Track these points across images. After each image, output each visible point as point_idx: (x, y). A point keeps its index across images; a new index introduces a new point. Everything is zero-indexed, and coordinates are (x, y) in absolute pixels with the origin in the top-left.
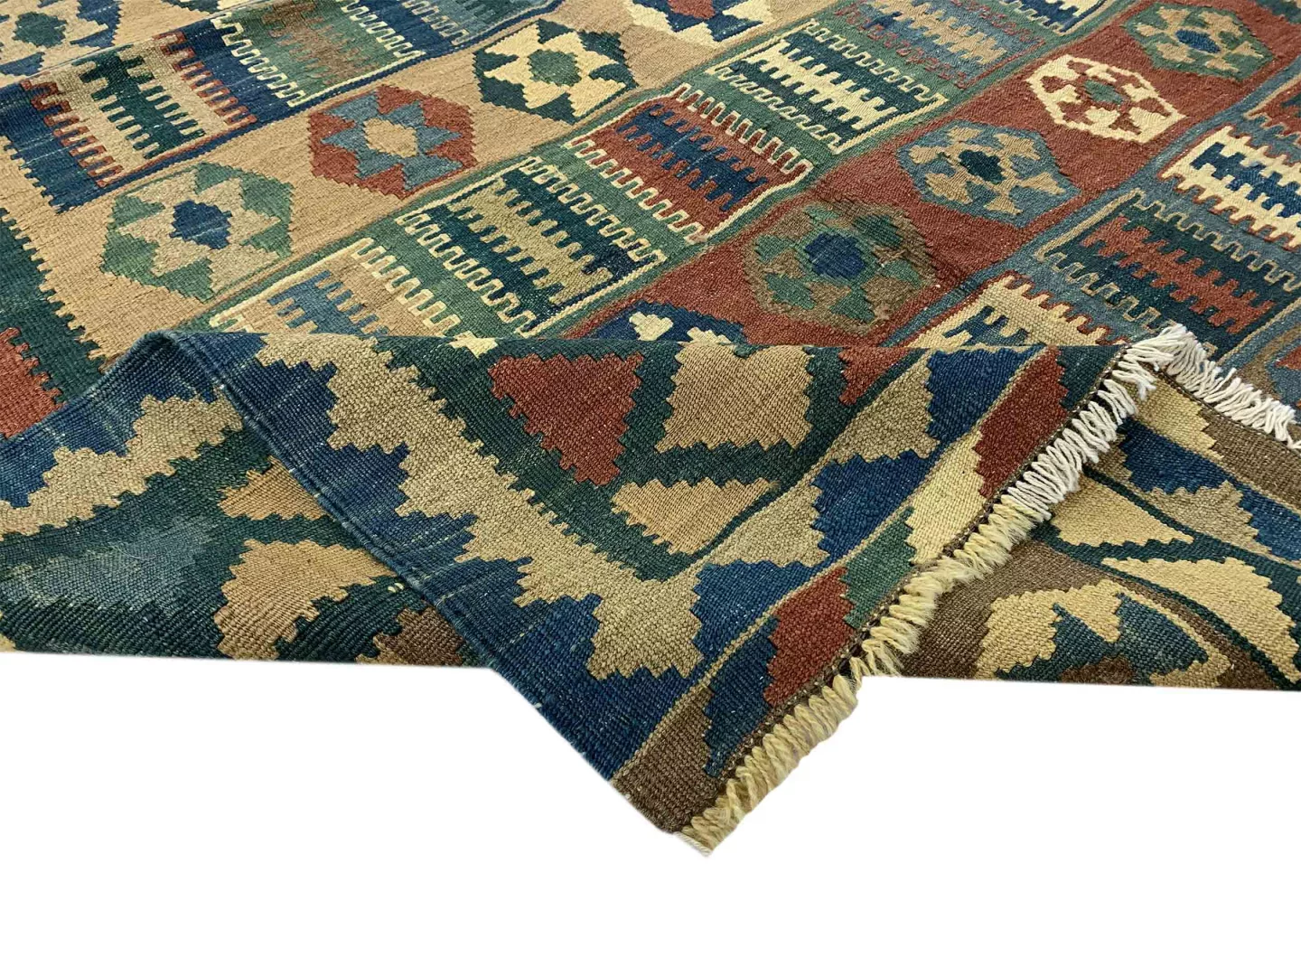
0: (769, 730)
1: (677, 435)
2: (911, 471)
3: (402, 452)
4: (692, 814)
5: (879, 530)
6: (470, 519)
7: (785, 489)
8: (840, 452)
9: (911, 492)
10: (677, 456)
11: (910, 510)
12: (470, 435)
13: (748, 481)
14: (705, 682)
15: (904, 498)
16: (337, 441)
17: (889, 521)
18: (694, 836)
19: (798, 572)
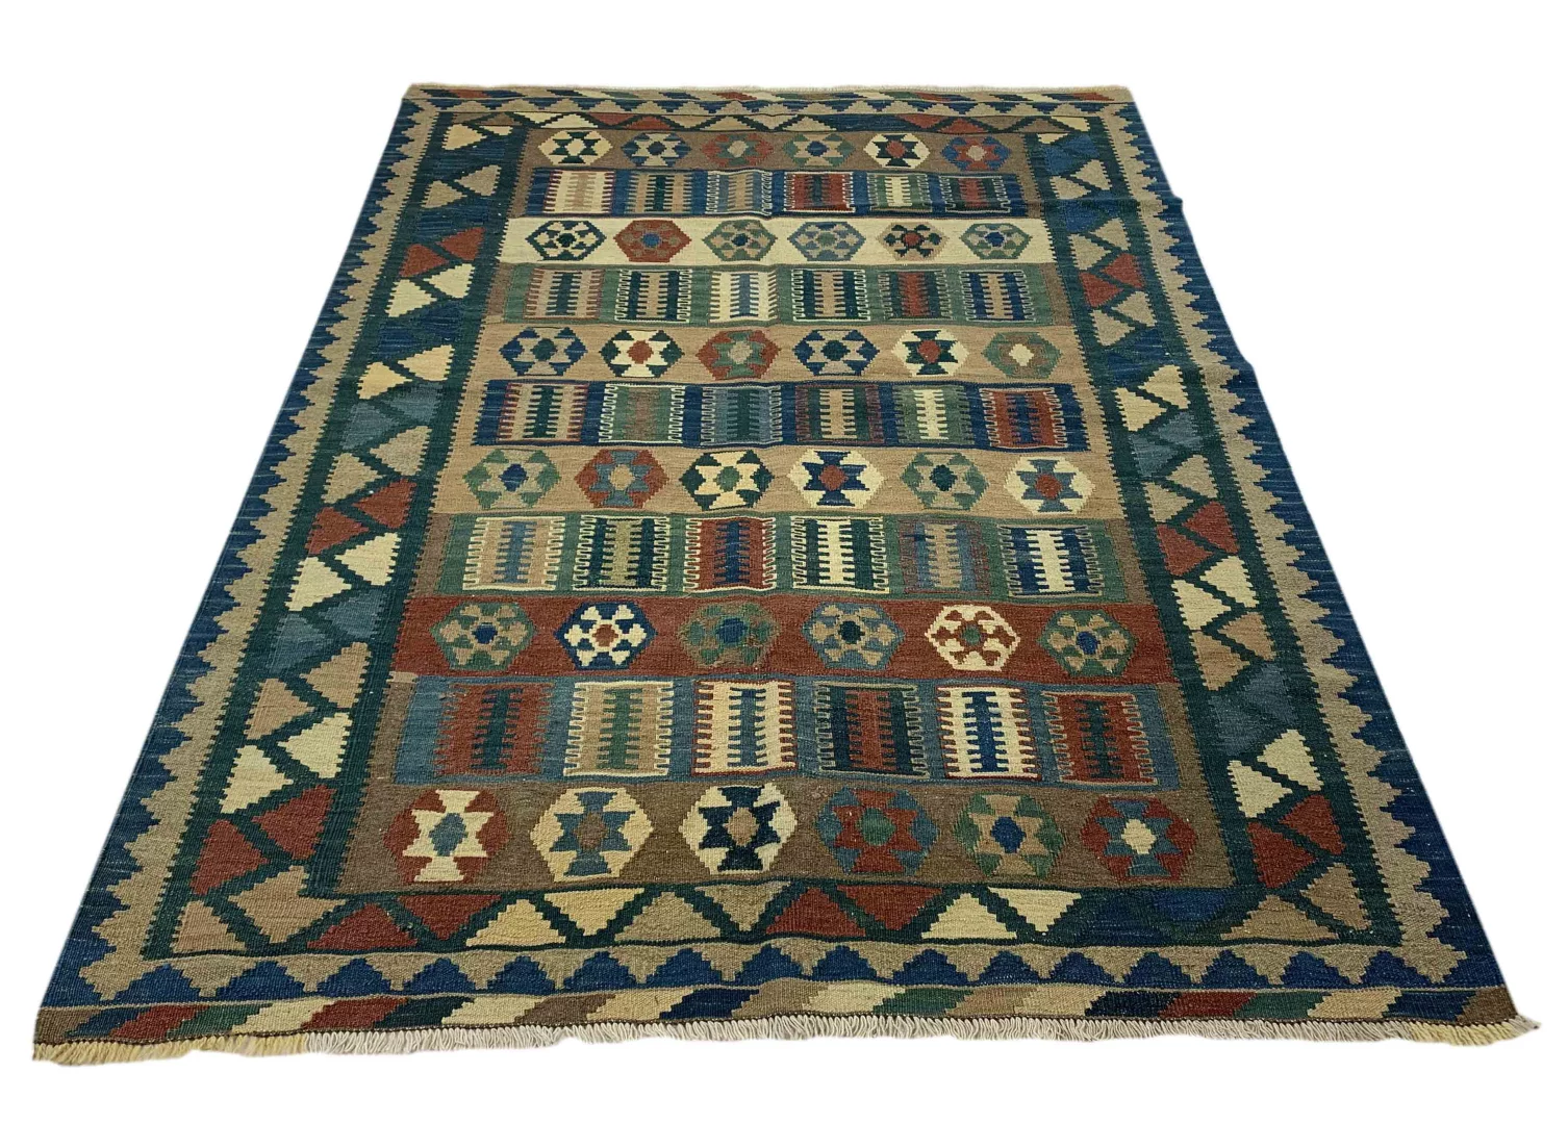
0: (99, 1041)
1: (242, 900)
2: (294, 990)
3: (156, 822)
4: (45, 1042)
5: (248, 1002)
6: (139, 869)
7: (246, 955)
8: (281, 961)
9: (280, 999)
10: (233, 907)
11: (269, 1005)
12: (183, 836)
13: (238, 940)
14: (103, 1008)
15: (274, 998)
16: (143, 802)
17: (255, 1002)
18: (35, 1049)
19: (194, 994)
